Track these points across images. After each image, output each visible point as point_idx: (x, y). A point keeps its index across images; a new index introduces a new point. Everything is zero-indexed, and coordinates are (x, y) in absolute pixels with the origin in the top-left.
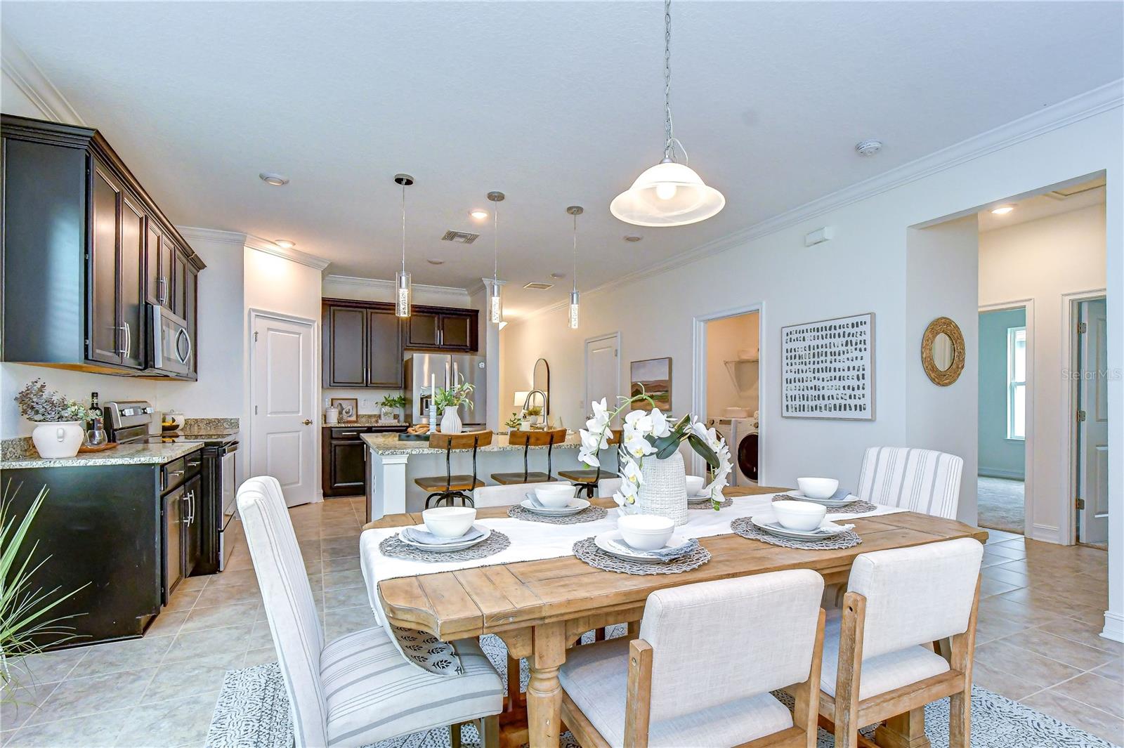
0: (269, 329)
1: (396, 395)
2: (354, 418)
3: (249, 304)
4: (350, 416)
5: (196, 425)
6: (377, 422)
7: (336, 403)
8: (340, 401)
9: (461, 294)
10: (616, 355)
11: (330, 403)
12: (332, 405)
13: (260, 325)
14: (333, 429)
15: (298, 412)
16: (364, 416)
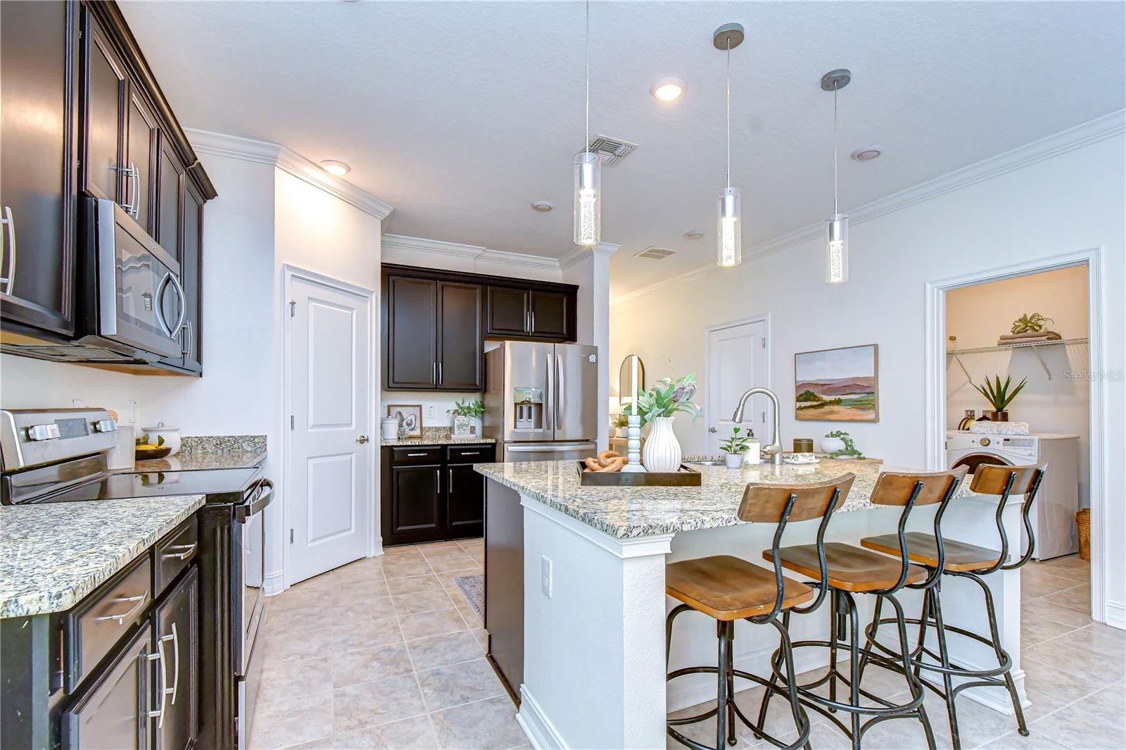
0: (310, 298)
1: (471, 400)
2: (417, 432)
3: (282, 257)
4: (412, 430)
5: (200, 447)
6: (448, 437)
7: (394, 411)
8: (399, 409)
9: (550, 266)
10: (764, 346)
11: (386, 411)
12: (389, 414)
13: (298, 291)
14: (395, 449)
15: (350, 425)
16: (430, 429)
